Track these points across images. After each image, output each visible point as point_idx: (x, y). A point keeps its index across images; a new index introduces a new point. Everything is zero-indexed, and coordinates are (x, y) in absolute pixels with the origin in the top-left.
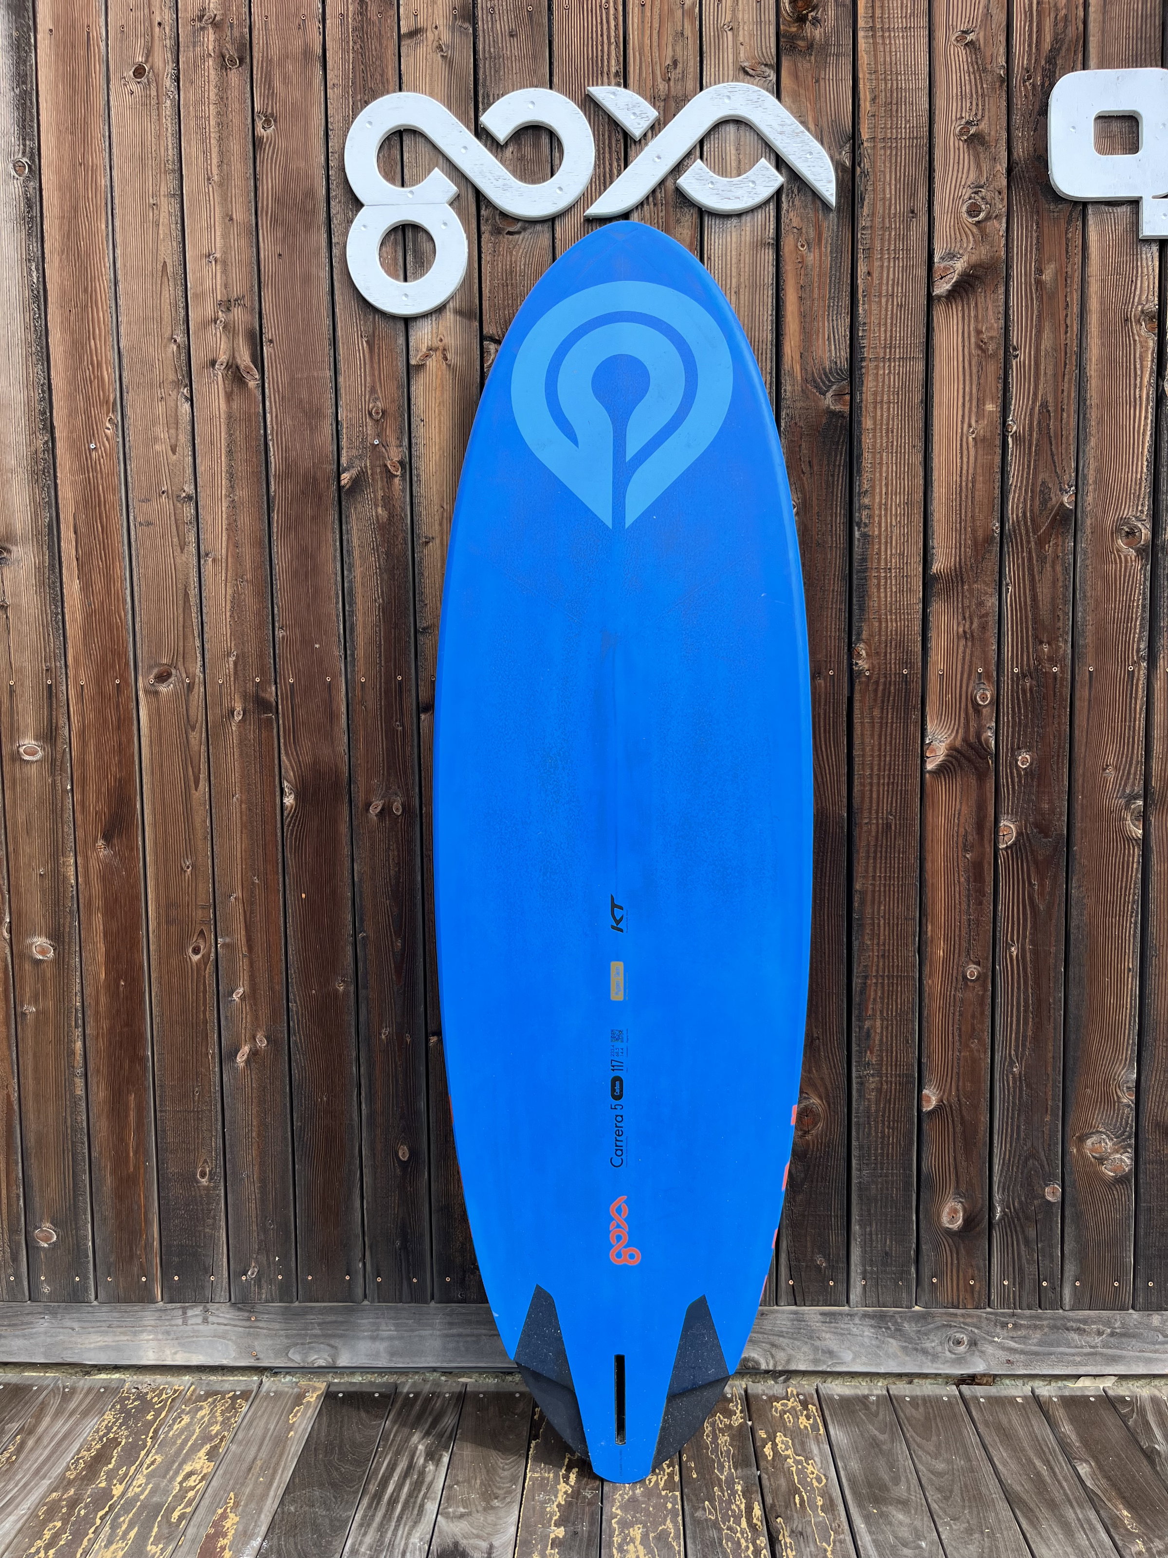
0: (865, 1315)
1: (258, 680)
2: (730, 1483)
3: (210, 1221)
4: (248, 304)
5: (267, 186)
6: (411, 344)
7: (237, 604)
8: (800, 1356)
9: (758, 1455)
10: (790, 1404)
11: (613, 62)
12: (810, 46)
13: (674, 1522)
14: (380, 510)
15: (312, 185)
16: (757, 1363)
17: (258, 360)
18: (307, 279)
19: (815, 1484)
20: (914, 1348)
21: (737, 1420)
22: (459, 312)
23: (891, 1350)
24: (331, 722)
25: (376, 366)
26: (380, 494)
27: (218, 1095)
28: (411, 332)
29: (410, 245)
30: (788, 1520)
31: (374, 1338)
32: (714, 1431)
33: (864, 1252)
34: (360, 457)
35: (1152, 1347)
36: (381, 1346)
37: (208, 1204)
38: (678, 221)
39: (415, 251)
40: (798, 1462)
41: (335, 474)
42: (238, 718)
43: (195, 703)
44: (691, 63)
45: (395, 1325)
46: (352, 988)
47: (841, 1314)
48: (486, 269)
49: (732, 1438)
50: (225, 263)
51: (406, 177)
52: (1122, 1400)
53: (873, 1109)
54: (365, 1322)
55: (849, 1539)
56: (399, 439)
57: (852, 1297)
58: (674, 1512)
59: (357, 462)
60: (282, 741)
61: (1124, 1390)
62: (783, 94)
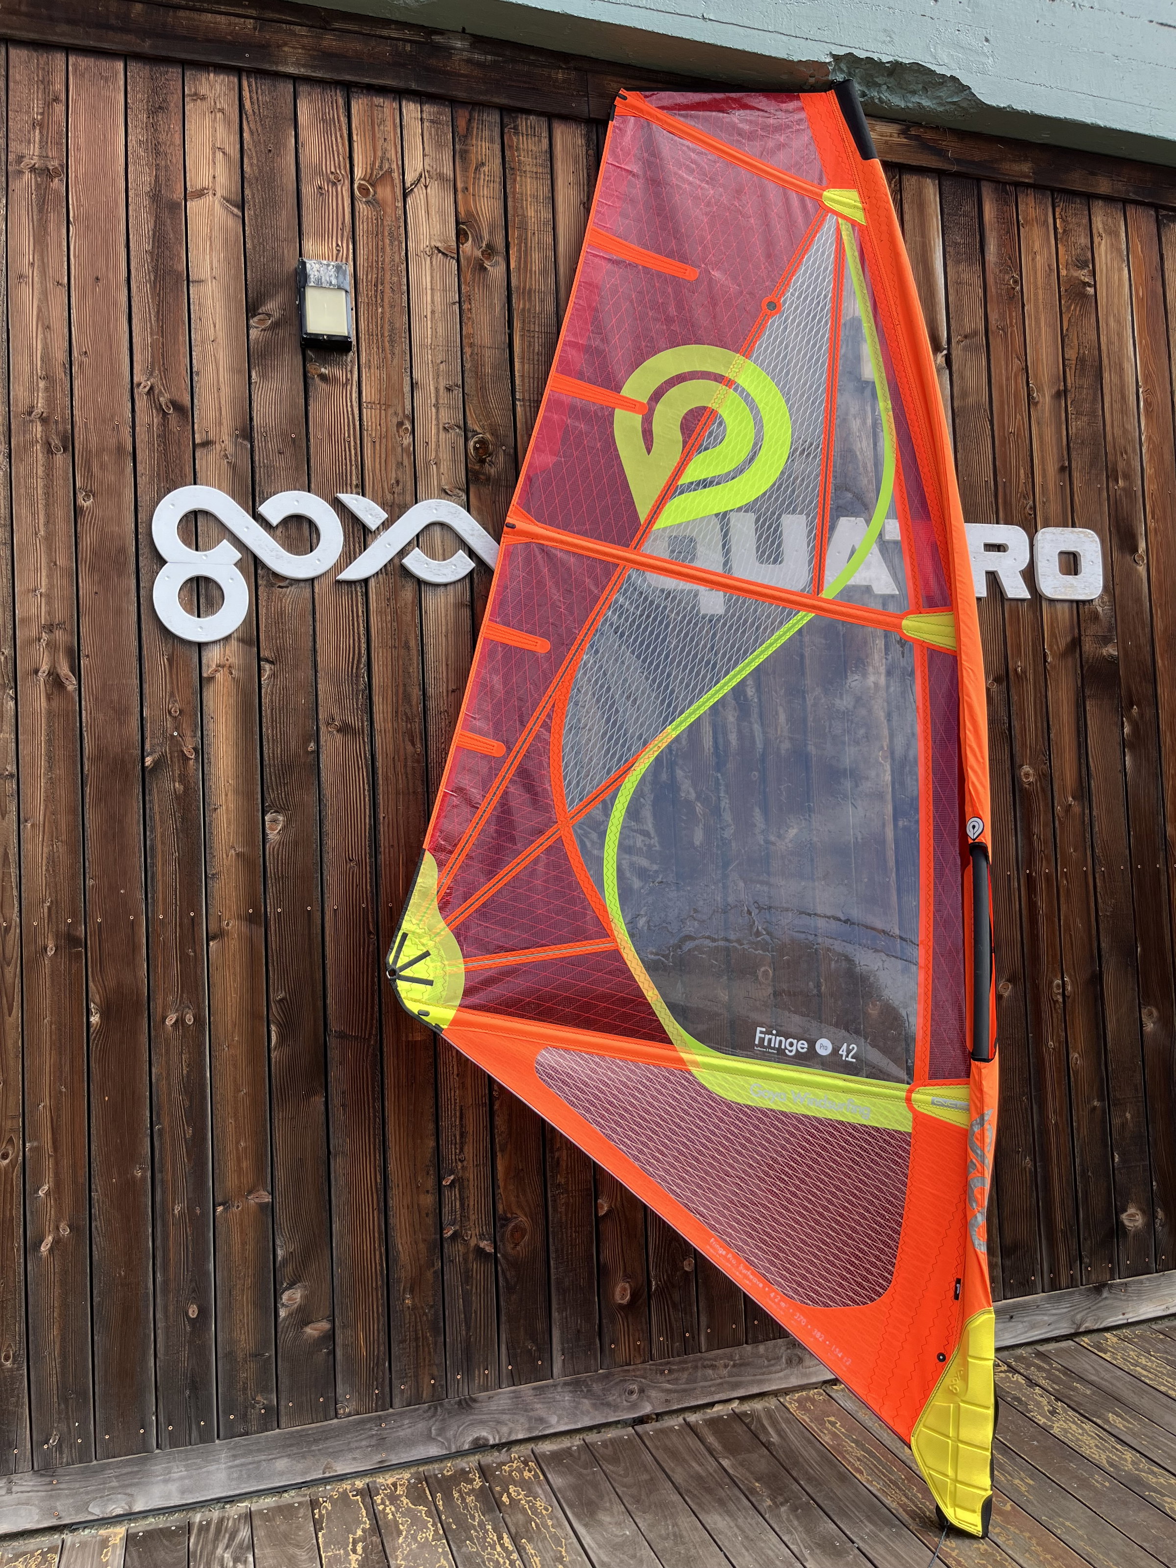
0: (566, 1384)
1: (69, 921)
2: (482, 1525)
3: (14, 1400)
4: (68, 628)
5: (87, 542)
6: (204, 661)
7: (52, 860)
8: (519, 1427)
9: (499, 1505)
10: (515, 1465)
11: (354, 478)
12: (488, 479)
13: (447, 1560)
14: (177, 785)
15: (124, 544)
16: (487, 1440)
17: (76, 670)
18: (119, 612)
19: (544, 1512)
20: (602, 1404)
21: (478, 1483)
22: (241, 640)
23: (584, 1408)
24: (134, 951)
25: (174, 677)
26: (177, 772)
27: (23, 1283)
28: (204, 654)
29: (203, 591)
30: (530, 1540)
31: (166, 1481)
32: (461, 1495)
33: (562, 1333)
34: (161, 745)
35: (760, 1371)
36: (173, 1487)
37: (12, 1384)
38: (403, 586)
39: (207, 596)
40: (530, 1501)
41: (140, 757)
42: (50, 953)
43: (11, 942)
44: (409, 483)
45: (186, 1466)
46: (149, 1174)
47: (547, 1386)
48: (263, 611)
49: (477, 1497)
50: (49, 597)
51: (200, 544)
52: (745, 1414)
53: (564, 1219)
54: (158, 1468)
55: (575, 1540)
56: (194, 732)
57: (555, 1370)
58: (444, 1553)
59: (158, 748)
60: (90, 970)
61: (746, 1407)
62: (472, 509)
